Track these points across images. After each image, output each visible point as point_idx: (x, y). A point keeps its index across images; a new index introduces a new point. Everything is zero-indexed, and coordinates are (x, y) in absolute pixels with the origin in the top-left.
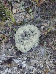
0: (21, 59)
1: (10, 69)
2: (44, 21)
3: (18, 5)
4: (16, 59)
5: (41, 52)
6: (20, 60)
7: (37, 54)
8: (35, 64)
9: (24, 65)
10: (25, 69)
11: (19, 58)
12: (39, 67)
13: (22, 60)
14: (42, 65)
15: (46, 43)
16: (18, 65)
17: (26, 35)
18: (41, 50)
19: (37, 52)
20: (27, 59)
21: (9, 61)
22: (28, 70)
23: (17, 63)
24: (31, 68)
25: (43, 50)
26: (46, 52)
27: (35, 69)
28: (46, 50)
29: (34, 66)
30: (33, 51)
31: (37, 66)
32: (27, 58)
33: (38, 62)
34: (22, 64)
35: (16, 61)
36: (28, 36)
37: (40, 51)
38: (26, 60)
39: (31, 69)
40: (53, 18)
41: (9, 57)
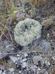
0: (21, 56)
5: (44, 45)
6: (19, 58)
7: (40, 48)
8: (39, 62)
10: (25, 70)
11: (18, 55)
16: (16, 63)
18: (45, 44)
19: (40, 46)
20: (27, 55)
22: (29, 72)
24: (33, 68)
26: (50, 46)
27: (39, 69)
28: (50, 43)
30: (35, 45)
33: (42, 58)
34: (22, 63)
35: (14, 59)
37: (43, 44)
38: (27, 57)
39: (34, 70)
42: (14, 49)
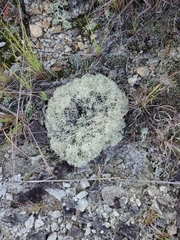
0: (72, 186)
1: (39, 217)
2: (137, 59)
3: (46, 9)
4: (57, 186)
5: (130, 160)
6: (68, 191)
7: (119, 166)
8: (117, 199)
9: (83, 205)
10: (85, 216)
11: (66, 185)
12: (129, 206)
13: (74, 189)
14: (138, 200)
15: (145, 131)
16: (64, 204)
17: (81, 111)
18: (133, 155)
19: (121, 161)
20: (89, 185)
21: (35, 195)
22: (94, 219)
23: (59, 199)
24: (103, 210)
25: (136, 155)
26: (146, 160)
27: (116, 213)
28: (146, 154)
29: (113, 204)
30: (108, 159)
31: (122, 205)
32: (91, 182)
33: (123, 191)
34: (76, 203)
35: (57, 194)
36: (89, 113)
37: (128, 157)
38: (88, 188)
39: (105, 215)
40: (167, 48)
41: (34, 182)
42: (52, 168)
